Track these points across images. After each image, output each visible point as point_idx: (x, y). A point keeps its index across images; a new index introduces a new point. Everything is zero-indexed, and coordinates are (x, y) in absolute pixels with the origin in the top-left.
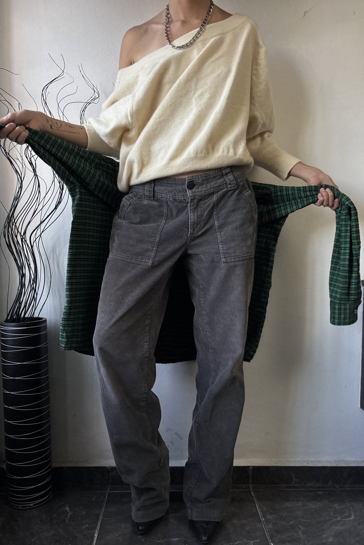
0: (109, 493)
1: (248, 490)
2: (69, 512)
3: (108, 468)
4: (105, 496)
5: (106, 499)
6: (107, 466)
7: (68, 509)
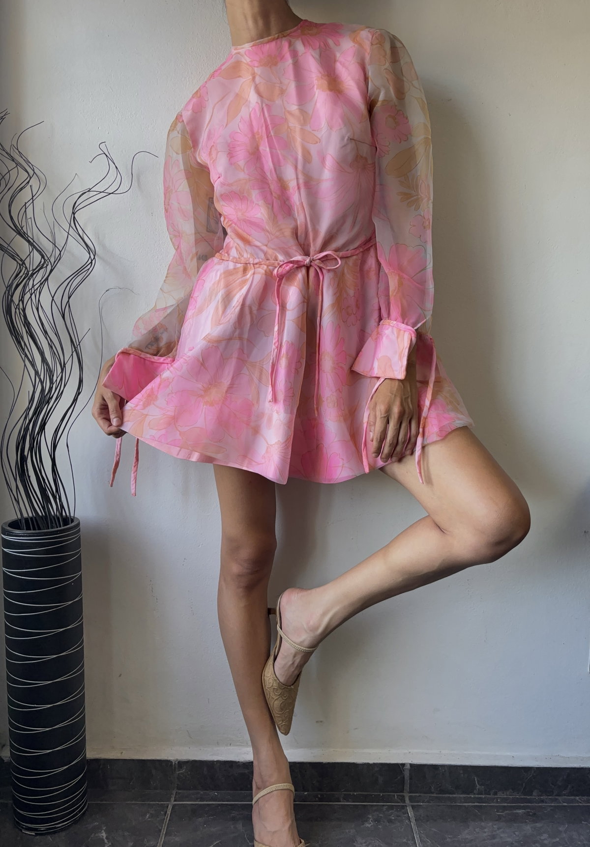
0: (174, 806)
1: (402, 804)
2: (106, 841)
3: (173, 762)
4: (166, 812)
5: (167, 818)
6: (171, 758)
7: (104, 835)
